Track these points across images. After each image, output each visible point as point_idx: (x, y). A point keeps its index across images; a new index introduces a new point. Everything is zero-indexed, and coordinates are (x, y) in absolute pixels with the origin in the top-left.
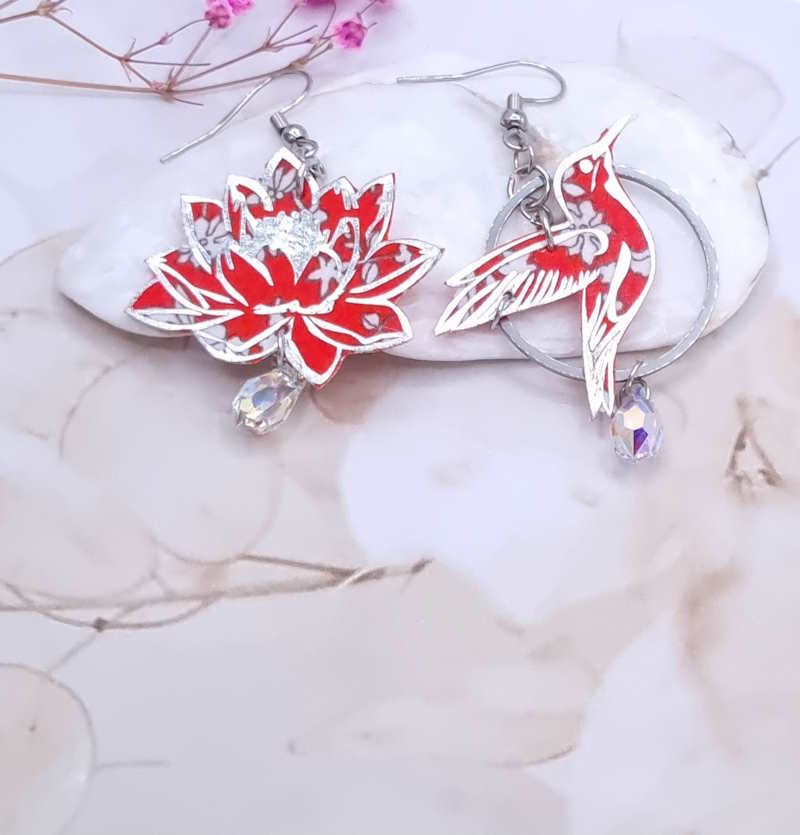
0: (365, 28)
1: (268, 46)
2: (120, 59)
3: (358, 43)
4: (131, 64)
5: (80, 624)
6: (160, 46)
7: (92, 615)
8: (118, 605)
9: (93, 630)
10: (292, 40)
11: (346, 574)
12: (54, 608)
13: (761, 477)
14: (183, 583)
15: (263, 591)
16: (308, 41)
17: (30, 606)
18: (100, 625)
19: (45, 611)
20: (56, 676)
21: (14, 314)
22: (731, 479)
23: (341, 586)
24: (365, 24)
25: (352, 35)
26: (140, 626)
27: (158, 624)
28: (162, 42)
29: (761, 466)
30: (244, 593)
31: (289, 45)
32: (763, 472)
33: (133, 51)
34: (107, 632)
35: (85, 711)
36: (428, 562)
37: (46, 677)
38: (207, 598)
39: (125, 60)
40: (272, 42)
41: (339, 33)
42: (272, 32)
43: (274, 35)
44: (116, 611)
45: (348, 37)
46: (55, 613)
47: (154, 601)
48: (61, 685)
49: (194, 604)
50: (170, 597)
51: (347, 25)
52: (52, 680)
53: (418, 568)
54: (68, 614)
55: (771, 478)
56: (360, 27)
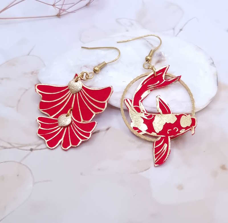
5: (27, 150)
7: (29, 148)
8: (35, 145)
9: (30, 151)
12: (20, 147)
17: (14, 147)
18: (31, 150)
19: (18, 148)
20: (22, 163)
34: (34, 151)
35: (30, 170)
36: (110, 128)
37: (20, 163)
46: (20, 148)
48: (24, 165)
52: (21, 164)
53: (108, 129)
54: (24, 148)
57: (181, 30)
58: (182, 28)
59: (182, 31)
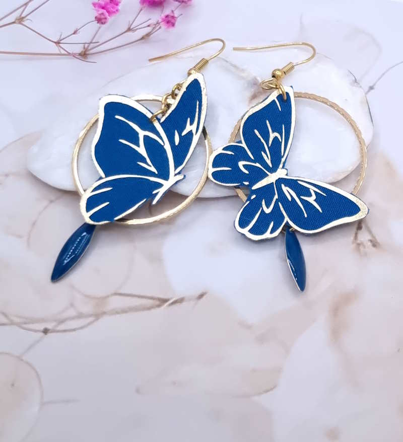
0: (176, 18)
1: (129, 30)
2: (55, 43)
3: (173, 25)
4: (61, 45)
5: (36, 331)
6: (74, 35)
7: (41, 327)
8: (55, 321)
9: (42, 334)
10: (140, 26)
11: (165, 301)
12: (24, 323)
13: (369, 243)
14: (87, 308)
15: (124, 311)
16: (149, 26)
17: (12, 323)
18: (46, 331)
19: (19, 325)
21: (7, 175)
22: (355, 245)
23: (162, 308)
24: (176, 15)
25: (170, 21)
26: (65, 331)
27: (74, 330)
28: (75, 33)
29: (369, 237)
30: (116, 312)
31: (140, 28)
32: (371, 241)
33: (62, 38)
34: (49, 335)
36: (205, 293)
38: (97, 316)
39: (58, 43)
40: (131, 28)
41: (163, 20)
42: (131, 23)
43: (132, 24)
44: (54, 324)
45: (168, 22)
46: (25, 326)
47: (72, 318)
49: (91, 319)
50: (80, 316)
51: (167, 16)
52: (22, 360)
54: (31, 326)
55: (375, 244)
56: (173, 17)
57: (371, 88)
58: (374, 85)
59: (372, 91)
